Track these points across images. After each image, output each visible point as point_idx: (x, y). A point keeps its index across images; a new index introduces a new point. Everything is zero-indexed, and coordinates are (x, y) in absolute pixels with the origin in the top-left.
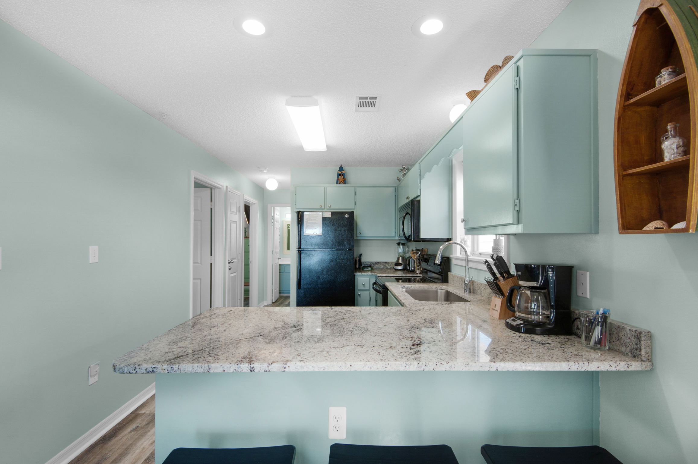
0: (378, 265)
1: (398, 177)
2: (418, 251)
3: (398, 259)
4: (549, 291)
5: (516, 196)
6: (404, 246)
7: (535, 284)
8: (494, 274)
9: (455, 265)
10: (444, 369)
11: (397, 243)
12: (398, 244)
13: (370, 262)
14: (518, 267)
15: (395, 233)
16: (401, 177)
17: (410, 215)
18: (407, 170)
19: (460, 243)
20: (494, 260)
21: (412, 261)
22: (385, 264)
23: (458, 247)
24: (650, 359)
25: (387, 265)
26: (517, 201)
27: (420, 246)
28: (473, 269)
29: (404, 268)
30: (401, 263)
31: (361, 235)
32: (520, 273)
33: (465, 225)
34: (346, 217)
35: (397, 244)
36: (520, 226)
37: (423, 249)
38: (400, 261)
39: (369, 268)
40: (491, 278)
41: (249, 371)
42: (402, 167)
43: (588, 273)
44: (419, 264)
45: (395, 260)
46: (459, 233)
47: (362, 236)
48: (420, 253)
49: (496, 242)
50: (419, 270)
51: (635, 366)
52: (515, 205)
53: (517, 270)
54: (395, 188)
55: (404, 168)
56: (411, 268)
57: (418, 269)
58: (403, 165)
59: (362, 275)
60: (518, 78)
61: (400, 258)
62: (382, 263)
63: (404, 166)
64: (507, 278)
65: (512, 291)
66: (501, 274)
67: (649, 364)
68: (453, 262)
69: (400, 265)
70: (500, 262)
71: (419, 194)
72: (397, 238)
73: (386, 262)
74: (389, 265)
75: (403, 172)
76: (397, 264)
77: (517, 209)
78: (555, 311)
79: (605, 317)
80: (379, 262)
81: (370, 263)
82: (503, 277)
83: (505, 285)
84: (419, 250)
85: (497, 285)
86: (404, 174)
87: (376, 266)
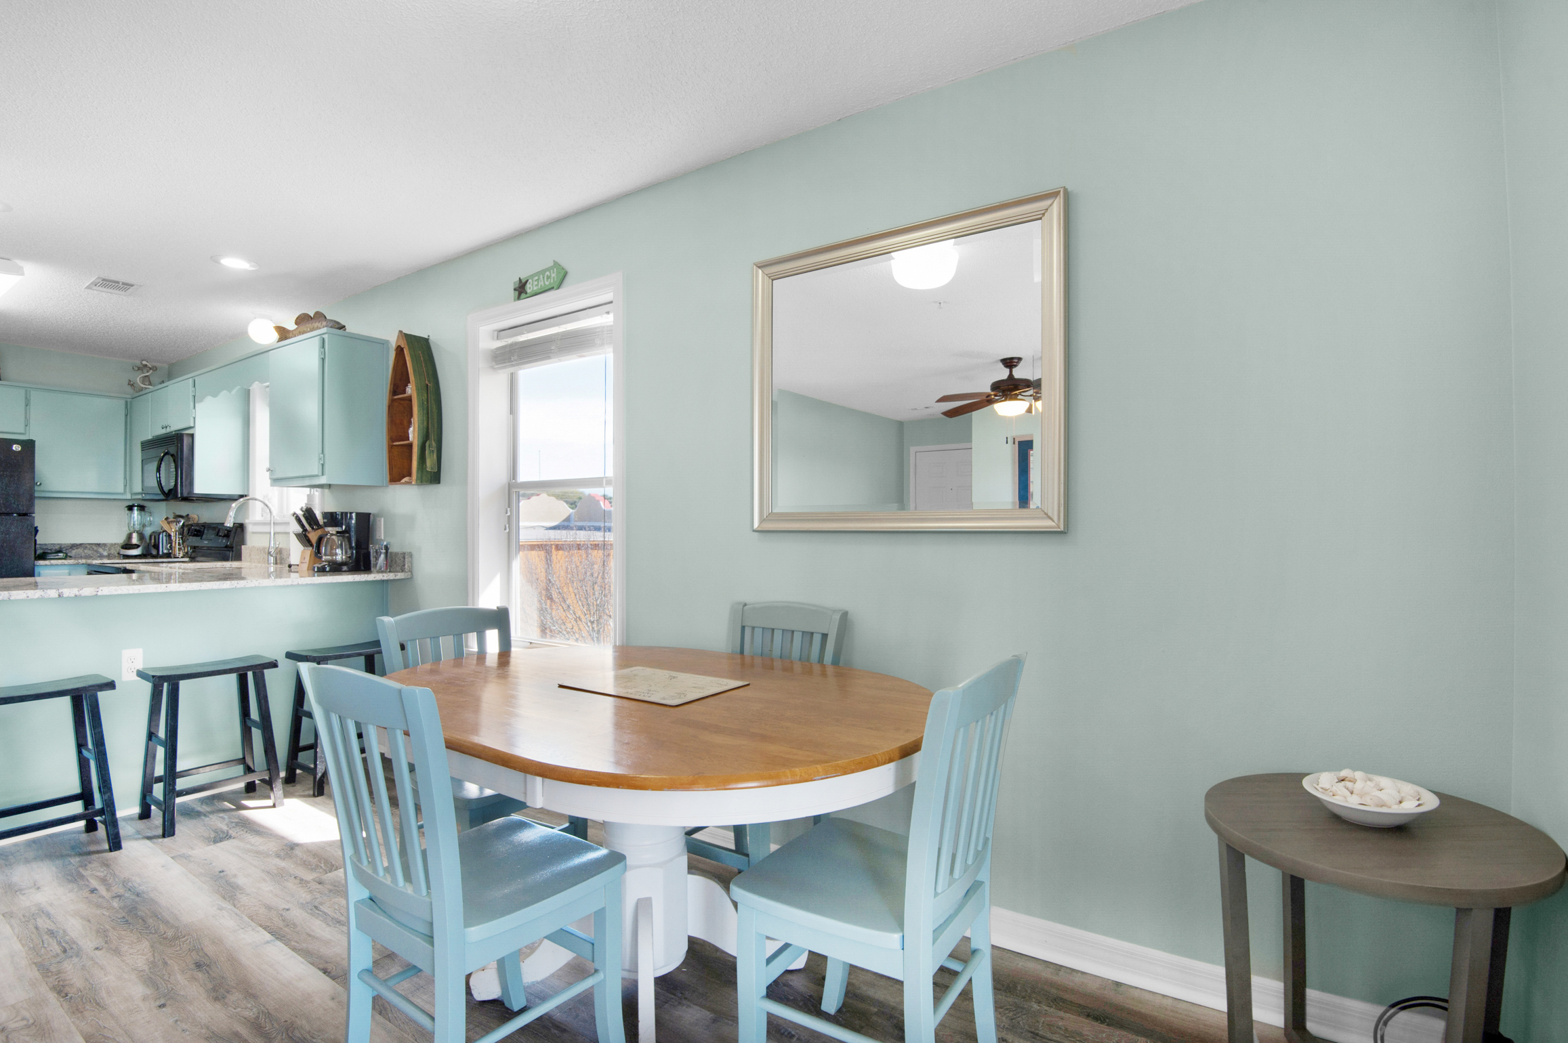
0: (79, 550)
1: (130, 381)
2: (181, 519)
3: (130, 537)
4: (350, 535)
5: (321, 452)
6: (143, 513)
7: (339, 529)
8: (302, 526)
9: (253, 533)
10: (253, 585)
11: (127, 507)
12: (130, 508)
13: (58, 544)
14: (325, 515)
15: (125, 486)
16: (138, 381)
17: (172, 455)
18: (151, 371)
19: (262, 500)
20: (303, 511)
21: (164, 538)
22: (95, 548)
23: (259, 505)
24: (411, 571)
25: (100, 550)
26: (322, 455)
27: (184, 508)
28: (280, 535)
29: (145, 553)
30: (136, 545)
31: (41, 488)
32: (326, 521)
33: (271, 475)
34: (14, 449)
35: (126, 509)
36: (325, 477)
37: (188, 515)
38: (135, 540)
39: (60, 554)
40: (300, 530)
41: (57, 596)
42: (141, 363)
43: (383, 519)
44: (181, 541)
45: (121, 539)
46: (261, 485)
47: (46, 489)
48: (183, 524)
49: (310, 497)
50: (181, 552)
51: (400, 576)
52: (320, 459)
53: (324, 518)
54: (126, 402)
55: (146, 365)
56: (162, 551)
57: (180, 549)
58: (143, 360)
59: (52, 565)
60: (323, 350)
61: (135, 535)
62: (88, 546)
63: (144, 363)
64: (317, 529)
65: (320, 540)
66: (310, 525)
67: (409, 574)
68: (250, 529)
69: (137, 546)
70: (309, 514)
71: (192, 425)
72: (129, 497)
73: (98, 545)
74: (107, 548)
75: (143, 373)
76: (128, 545)
77: (322, 462)
78: (356, 552)
79: (387, 548)
80: (81, 544)
81: (59, 546)
82: (313, 528)
83: (313, 536)
84: (181, 517)
85: (306, 536)
86: (145, 376)
87: (73, 553)
